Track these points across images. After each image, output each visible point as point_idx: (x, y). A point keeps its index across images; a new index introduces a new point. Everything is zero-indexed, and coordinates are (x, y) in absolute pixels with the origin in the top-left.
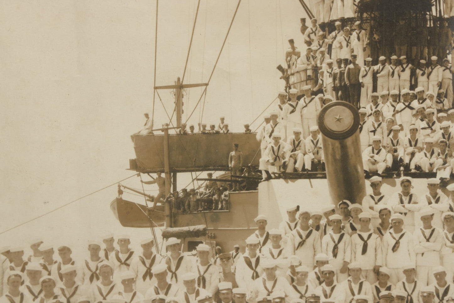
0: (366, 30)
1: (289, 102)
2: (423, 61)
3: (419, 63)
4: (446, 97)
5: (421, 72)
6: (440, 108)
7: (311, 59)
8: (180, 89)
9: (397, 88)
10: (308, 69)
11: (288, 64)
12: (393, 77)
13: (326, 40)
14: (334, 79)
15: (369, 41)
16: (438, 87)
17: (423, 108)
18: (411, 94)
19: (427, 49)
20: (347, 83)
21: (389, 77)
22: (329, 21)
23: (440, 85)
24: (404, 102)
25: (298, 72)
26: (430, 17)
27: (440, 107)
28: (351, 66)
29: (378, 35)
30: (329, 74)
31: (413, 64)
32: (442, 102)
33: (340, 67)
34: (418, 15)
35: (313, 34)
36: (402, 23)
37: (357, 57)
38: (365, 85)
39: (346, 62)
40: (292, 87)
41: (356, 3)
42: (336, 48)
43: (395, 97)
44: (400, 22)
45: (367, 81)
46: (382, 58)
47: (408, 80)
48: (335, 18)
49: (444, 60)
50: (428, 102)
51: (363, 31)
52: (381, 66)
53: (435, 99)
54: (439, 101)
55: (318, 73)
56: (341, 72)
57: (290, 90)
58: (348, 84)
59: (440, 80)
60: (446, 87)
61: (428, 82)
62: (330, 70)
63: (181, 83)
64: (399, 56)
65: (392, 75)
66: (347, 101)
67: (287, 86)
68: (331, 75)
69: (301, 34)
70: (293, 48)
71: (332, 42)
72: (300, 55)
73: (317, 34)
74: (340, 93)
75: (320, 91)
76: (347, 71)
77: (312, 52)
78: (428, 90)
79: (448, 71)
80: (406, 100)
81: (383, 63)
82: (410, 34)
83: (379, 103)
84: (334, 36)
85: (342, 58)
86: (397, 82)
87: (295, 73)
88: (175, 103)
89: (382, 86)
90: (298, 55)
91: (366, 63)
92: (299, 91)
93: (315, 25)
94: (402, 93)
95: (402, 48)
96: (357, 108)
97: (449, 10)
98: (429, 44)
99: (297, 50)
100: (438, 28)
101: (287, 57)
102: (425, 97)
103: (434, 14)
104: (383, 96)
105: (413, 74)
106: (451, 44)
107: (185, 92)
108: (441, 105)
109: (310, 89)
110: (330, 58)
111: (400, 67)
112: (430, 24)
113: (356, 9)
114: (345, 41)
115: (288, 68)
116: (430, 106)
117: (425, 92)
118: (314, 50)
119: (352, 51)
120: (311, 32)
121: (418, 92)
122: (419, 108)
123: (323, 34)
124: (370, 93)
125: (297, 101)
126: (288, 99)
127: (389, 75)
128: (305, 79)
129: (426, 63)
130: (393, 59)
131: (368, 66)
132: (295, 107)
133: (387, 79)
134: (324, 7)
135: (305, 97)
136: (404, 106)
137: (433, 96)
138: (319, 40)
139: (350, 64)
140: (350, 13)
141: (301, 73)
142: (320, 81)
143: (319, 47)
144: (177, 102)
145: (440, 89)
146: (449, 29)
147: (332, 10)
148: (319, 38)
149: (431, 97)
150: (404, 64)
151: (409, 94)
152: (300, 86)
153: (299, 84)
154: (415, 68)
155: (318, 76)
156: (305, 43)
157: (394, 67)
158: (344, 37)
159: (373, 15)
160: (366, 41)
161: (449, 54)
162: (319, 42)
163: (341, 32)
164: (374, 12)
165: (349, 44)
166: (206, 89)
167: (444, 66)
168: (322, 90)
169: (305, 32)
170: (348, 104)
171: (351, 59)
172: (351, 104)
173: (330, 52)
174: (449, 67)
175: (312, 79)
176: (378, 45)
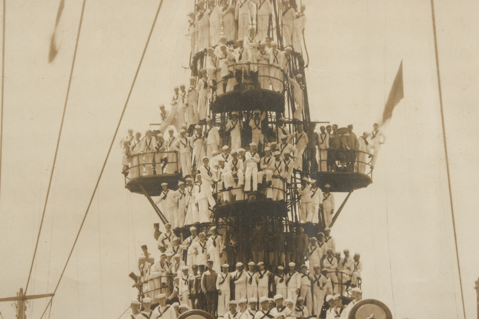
0: (222, 235)
1: (142, 312)
2: (281, 268)
3: (277, 269)
4: (305, 304)
5: (279, 279)
6: (299, 317)
7: (166, 266)
8: (23, 301)
9: (255, 295)
10: (163, 276)
11: (141, 272)
12: (251, 284)
13: (181, 246)
14: (190, 287)
15: (225, 247)
16: (297, 294)
17: (283, 316)
18: (270, 302)
19: (285, 255)
20: (203, 290)
21: (246, 284)
22: (183, 226)
23: (299, 292)
24: (263, 310)
25: (151, 280)
26: (286, 223)
27: (300, 315)
28: (208, 273)
29: (235, 241)
30: (184, 281)
31: (270, 271)
32: (301, 310)
33: (196, 274)
34: (274, 220)
35: (168, 240)
36: (258, 228)
37: (214, 263)
38: (223, 293)
39: (203, 268)
40: (145, 295)
41: (211, 208)
42: (191, 254)
43: (253, 305)
44: (257, 227)
45: (225, 288)
46: (239, 264)
47: (266, 287)
48: (189, 223)
49: (301, 266)
50: (287, 310)
51: (219, 237)
52: (238, 273)
53: (294, 307)
54: (298, 309)
55: (173, 280)
56: (197, 279)
57: (143, 299)
58: (205, 292)
59: (299, 287)
60: (305, 294)
61: (287, 289)
62: (185, 278)
63: (24, 294)
64: (256, 263)
65: (250, 282)
66: (203, 310)
67: (140, 294)
68: (186, 282)
69: (155, 240)
70: (146, 254)
71: (187, 248)
72: (154, 261)
73: (171, 240)
74: (196, 301)
75: (176, 299)
76: (204, 278)
77: (166, 258)
78: (287, 297)
79: (306, 277)
80: (265, 308)
81: (241, 269)
82: (267, 240)
83: (237, 311)
84: (189, 242)
85: (198, 264)
86: (256, 289)
87: (149, 281)
88: (16, 316)
89: (240, 294)
90: (152, 262)
91: (223, 269)
92: (153, 299)
93: (169, 231)
94: (260, 301)
95: (259, 253)
96: (215, 316)
97: (304, 216)
98: (286, 249)
99: (150, 257)
100: (295, 234)
101: (140, 265)
102: (284, 305)
103: (290, 219)
104: (241, 304)
105: (271, 281)
106: (308, 250)
107: (29, 304)
108: (301, 313)
109: (165, 297)
110: (186, 265)
111: (257, 274)
112: (286, 229)
113: (212, 213)
114: (201, 246)
115: (141, 276)
116: (290, 315)
117: (284, 299)
118: (169, 257)
119: (208, 257)
120: (165, 237)
121: (277, 300)
122: (279, 316)
123: (178, 240)
124: (228, 301)
125: (151, 310)
126: (141, 309)
127: (246, 282)
128: (159, 287)
129: (284, 269)
130: (251, 266)
131: (225, 273)
132: (149, 317)
133: (245, 286)
134: (178, 212)
135: (160, 306)
136: (263, 315)
137: (293, 304)
138: (173, 246)
139: (206, 270)
140: (205, 218)
141: (155, 280)
142: (175, 289)
143: (173, 253)
144: (19, 315)
145: (299, 296)
146: (306, 235)
147: (187, 215)
148: (173, 243)
149: (290, 305)
150: (262, 270)
151: (268, 301)
152: (154, 295)
153: (153, 293)
154: (273, 274)
155: (173, 283)
156: (159, 249)
157: (251, 274)
158: (199, 242)
159: (228, 220)
160: (223, 247)
161: (306, 260)
162: (173, 247)
163: (197, 237)
164: (229, 217)
165: (205, 250)
166: (52, 300)
167: (302, 273)
168: (178, 298)
169: (159, 237)
170: (205, 313)
171: (207, 265)
172: (208, 313)
173: (185, 258)
174: (307, 274)
175: (167, 287)
176: (235, 250)
